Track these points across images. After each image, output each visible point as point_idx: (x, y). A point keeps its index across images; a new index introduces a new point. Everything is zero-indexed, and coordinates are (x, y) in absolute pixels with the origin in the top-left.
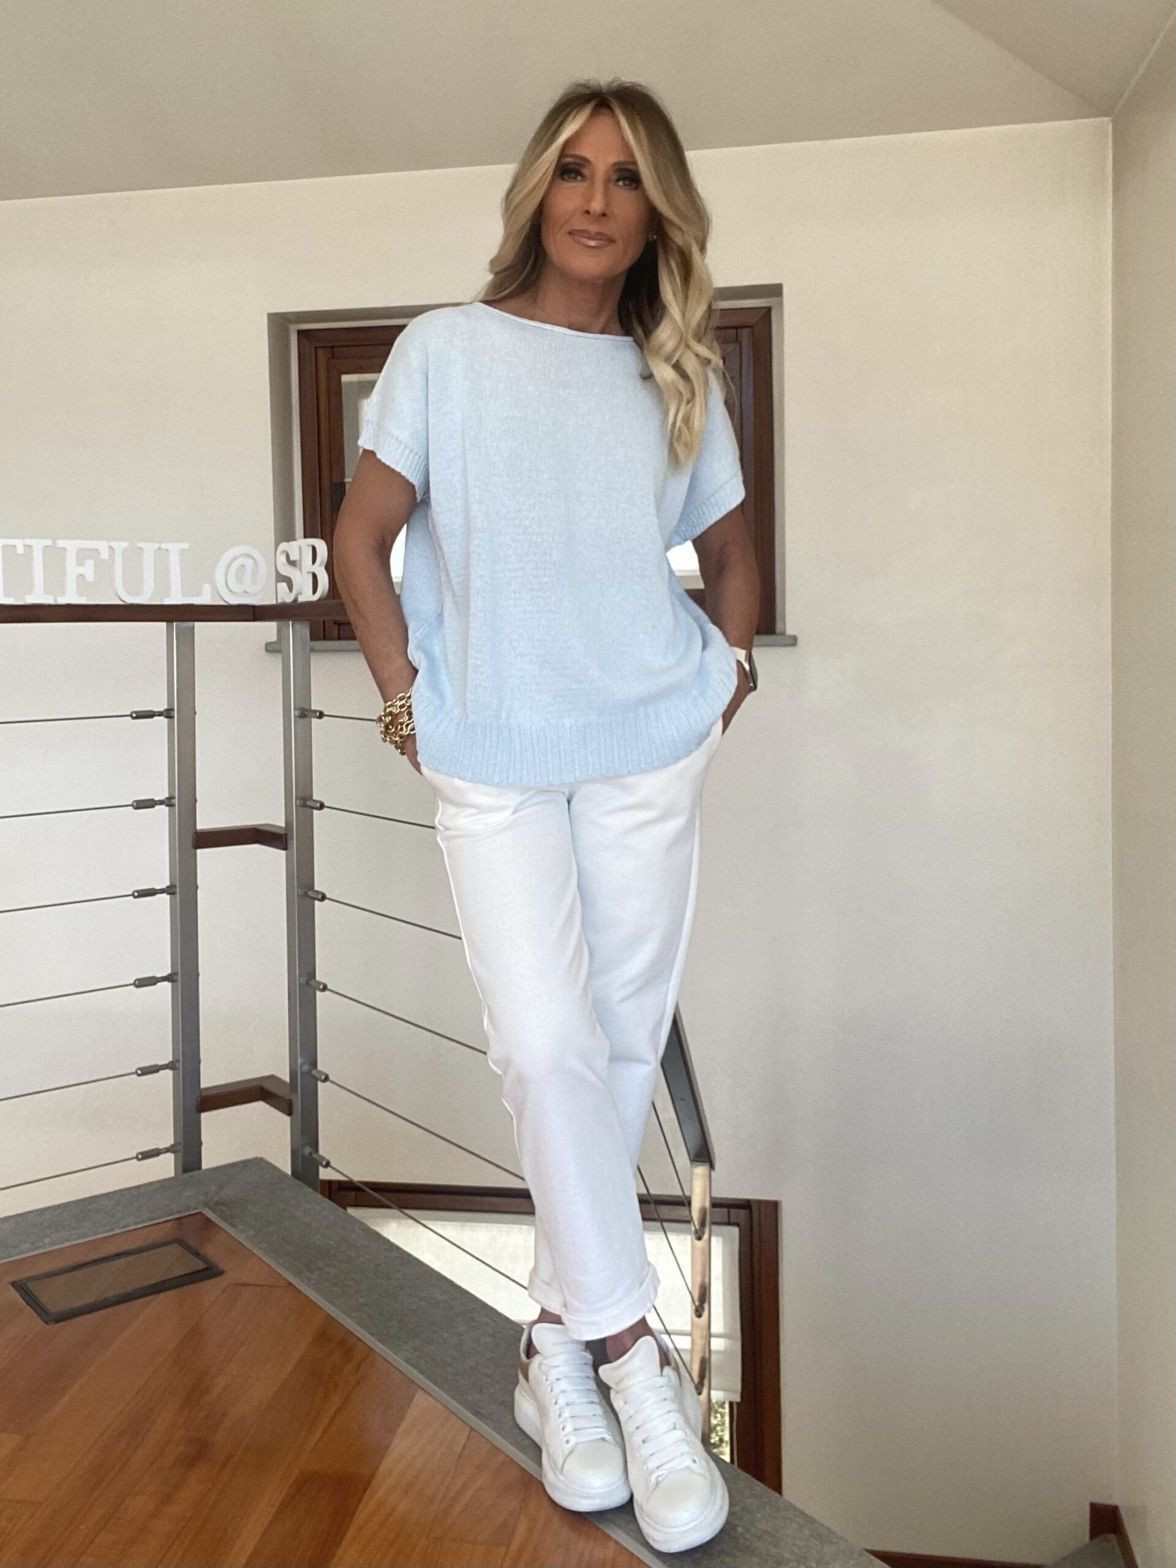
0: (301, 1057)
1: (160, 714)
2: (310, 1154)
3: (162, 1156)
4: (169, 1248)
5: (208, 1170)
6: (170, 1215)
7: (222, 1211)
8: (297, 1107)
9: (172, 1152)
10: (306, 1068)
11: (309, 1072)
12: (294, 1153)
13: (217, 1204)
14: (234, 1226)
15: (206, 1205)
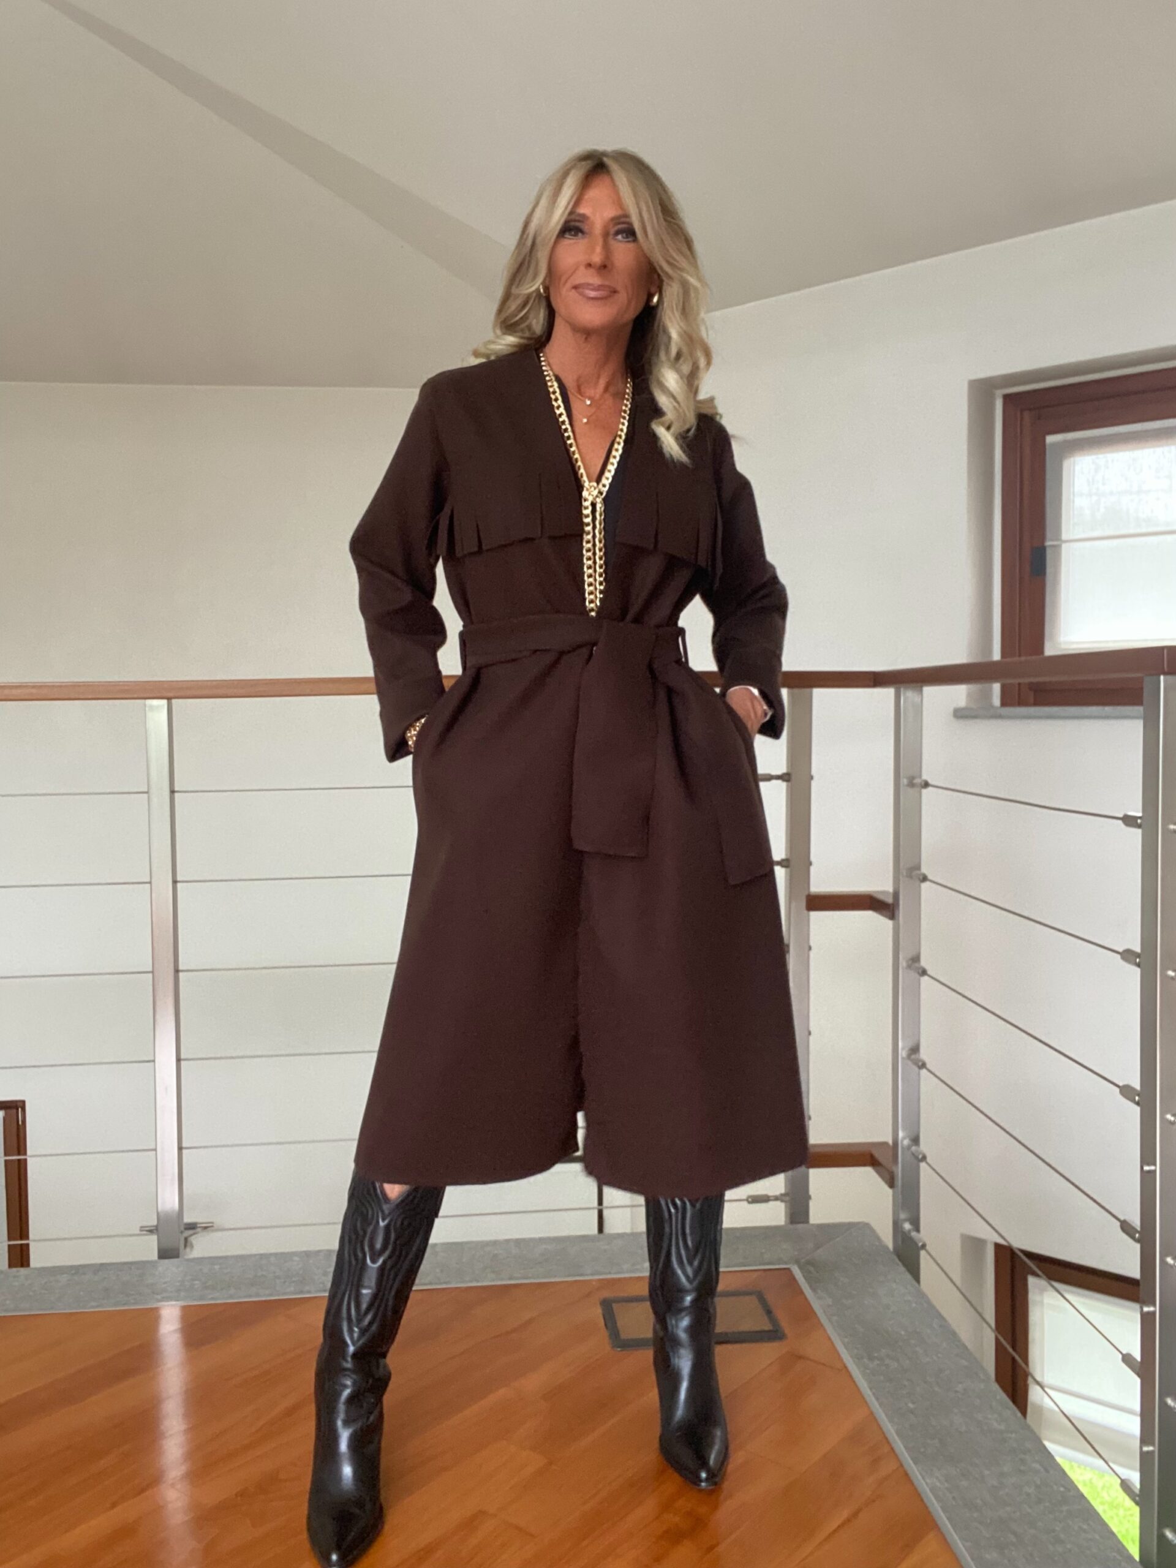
0: (904, 1129)
1: (778, 777)
2: (909, 1231)
3: (771, 1203)
4: (747, 1298)
5: (813, 1225)
6: (760, 1265)
7: (810, 1272)
8: (899, 1182)
9: (782, 1201)
10: (906, 1142)
11: (909, 1147)
12: (896, 1225)
13: (809, 1263)
14: (814, 1290)
15: (797, 1262)
